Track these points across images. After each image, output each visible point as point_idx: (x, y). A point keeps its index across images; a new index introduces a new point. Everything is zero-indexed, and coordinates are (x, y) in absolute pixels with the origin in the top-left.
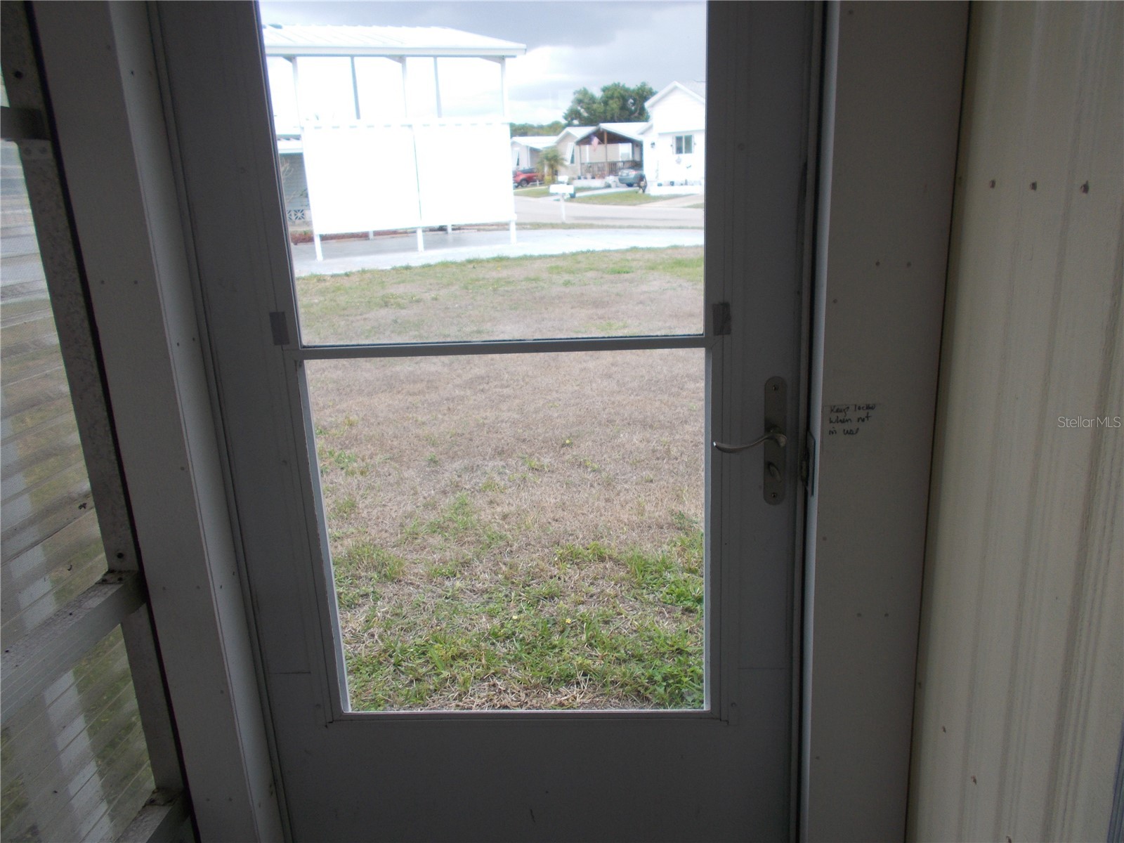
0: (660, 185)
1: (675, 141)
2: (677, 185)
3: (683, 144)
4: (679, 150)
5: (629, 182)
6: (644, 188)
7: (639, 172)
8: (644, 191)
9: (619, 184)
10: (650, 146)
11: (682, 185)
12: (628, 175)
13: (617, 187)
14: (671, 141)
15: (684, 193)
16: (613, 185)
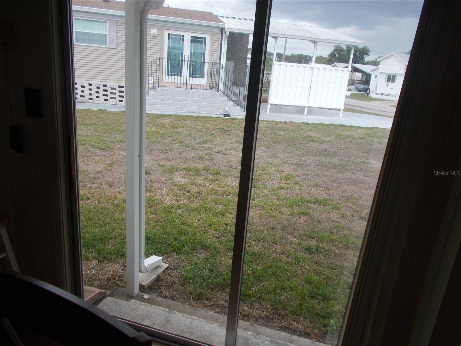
0: (377, 94)
1: (387, 76)
2: (384, 95)
3: (391, 79)
4: (388, 81)
5: (360, 89)
6: (368, 94)
7: (366, 87)
8: (368, 95)
9: (355, 89)
10: (374, 77)
11: (387, 95)
12: (360, 86)
13: (354, 91)
14: (385, 77)
15: (387, 99)
16: (352, 90)
